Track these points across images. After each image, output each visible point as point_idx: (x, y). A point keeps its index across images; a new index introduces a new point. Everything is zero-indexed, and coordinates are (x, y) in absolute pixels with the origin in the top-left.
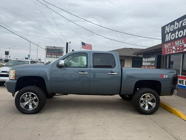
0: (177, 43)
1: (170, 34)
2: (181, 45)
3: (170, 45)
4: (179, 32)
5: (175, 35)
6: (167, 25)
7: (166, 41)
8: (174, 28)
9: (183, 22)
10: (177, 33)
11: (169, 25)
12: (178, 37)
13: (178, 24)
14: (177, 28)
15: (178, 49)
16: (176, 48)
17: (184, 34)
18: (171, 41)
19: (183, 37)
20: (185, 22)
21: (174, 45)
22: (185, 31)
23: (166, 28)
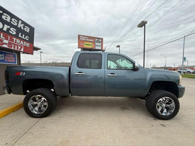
17: (5, 30)
19: (2, 31)
20: (7, 18)
22: (6, 27)
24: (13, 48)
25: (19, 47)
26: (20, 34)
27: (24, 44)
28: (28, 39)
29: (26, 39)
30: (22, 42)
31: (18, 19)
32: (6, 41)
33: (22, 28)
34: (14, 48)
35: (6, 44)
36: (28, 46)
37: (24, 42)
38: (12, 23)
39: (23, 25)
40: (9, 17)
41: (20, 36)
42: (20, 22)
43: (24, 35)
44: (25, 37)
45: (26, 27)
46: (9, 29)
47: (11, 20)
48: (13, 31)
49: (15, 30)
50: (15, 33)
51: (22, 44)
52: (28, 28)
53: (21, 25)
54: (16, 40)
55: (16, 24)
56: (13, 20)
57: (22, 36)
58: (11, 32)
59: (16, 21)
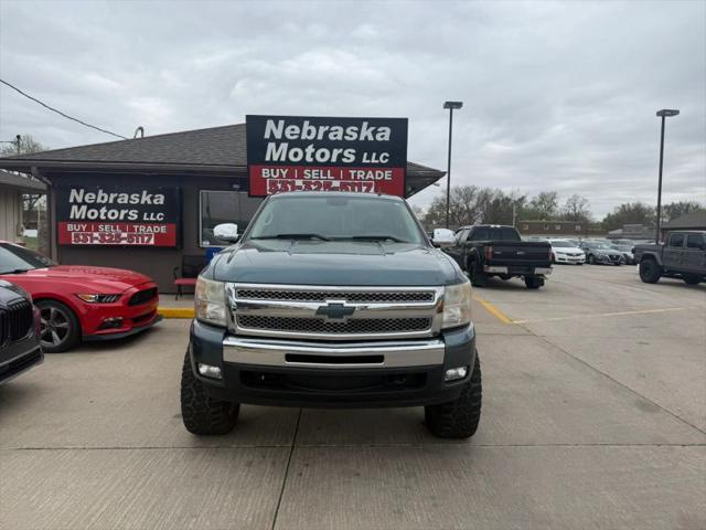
0: (311, 173)
1: (284, 146)
2: (322, 182)
3: (284, 173)
4: (316, 148)
5: (305, 154)
6: (276, 119)
7: (268, 159)
8: (300, 135)
9: (329, 131)
10: (310, 149)
11: (281, 123)
12: (315, 160)
13: (313, 129)
14: (311, 137)
15: (313, 187)
16: (307, 184)
17: (334, 160)
18: (288, 163)
19: (328, 164)
20: (337, 133)
21: (301, 176)
22: (336, 152)
23: (270, 124)
26: (366, 154)
27: (377, 175)
28: (387, 160)
29: (382, 161)
30: (370, 172)
31: (357, 122)
33: (371, 138)
35: (336, 188)
36: (386, 178)
37: (377, 172)
38: (347, 138)
39: (372, 128)
40: (341, 129)
41: (364, 161)
42: (365, 124)
43: (374, 155)
44: (377, 158)
45: (380, 129)
46: (341, 156)
47: (345, 134)
48: (350, 157)
49: (353, 151)
50: (353, 158)
51: (370, 179)
52: (388, 130)
53: (366, 133)
54: (356, 174)
55: (355, 136)
56: (348, 131)
57: (369, 158)
58: (345, 160)
59: (356, 129)
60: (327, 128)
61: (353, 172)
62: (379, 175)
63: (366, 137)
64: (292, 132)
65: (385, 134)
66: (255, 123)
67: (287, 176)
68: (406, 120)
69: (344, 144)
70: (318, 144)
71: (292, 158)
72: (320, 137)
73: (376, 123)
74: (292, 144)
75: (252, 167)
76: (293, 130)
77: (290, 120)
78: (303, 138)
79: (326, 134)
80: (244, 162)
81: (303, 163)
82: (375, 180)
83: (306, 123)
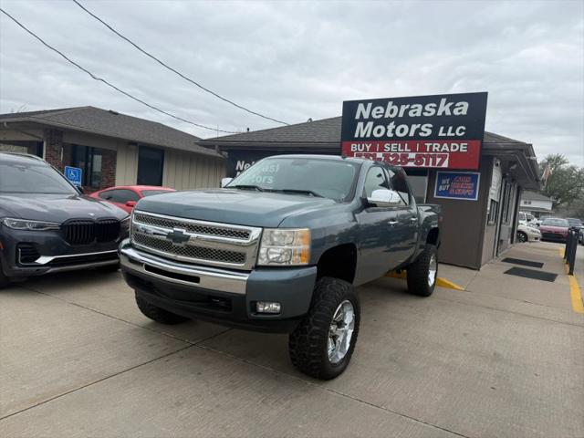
0: (390, 147)
1: (370, 124)
2: (399, 154)
3: (368, 147)
4: (397, 125)
5: (387, 130)
6: (365, 102)
7: (356, 136)
8: (384, 114)
9: (410, 109)
10: (391, 126)
11: (370, 105)
12: (395, 135)
13: (396, 108)
14: (393, 116)
15: (391, 159)
16: (387, 156)
17: (412, 134)
18: (372, 139)
19: (407, 138)
20: (417, 111)
21: (382, 150)
22: (414, 127)
23: (361, 107)
24: (424, 165)
25: (438, 160)
26: (442, 128)
27: (452, 147)
28: (463, 133)
29: (458, 134)
30: (445, 145)
31: (436, 99)
32: (412, 155)
33: (448, 113)
34: (427, 164)
35: (412, 160)
36: (461, 150)
37: (452, 145)
38: (426, 114)
39: (450, 104)
40: (420, 106)
41: (441, 134)
42: (444, 101)
43: (451, 128)
44: (453, 131)
45: (458, 104)
46: (418, 130)
47: (424, 110)
48: (427, 130)
49: (430, 126)
50: (429, 132)
51: (445, 151)
52: (466, 105)
53: (444, 108)
54: (431, 147)
55: (433, 112)
56: (427, 108)
57: (445, 131)
58: (421, 134)
59: (434, 105)
60: (408, 106)
61: (428, 145)
62: (455, 147)
63: (444, 112)
64: (377, 112)
65: (463, 108)
66: (350, 107)
67: (371, 149)
68: (486, 94)
69: (422, 120)
70: (398, 121)
71: (376, 135)
72: (401, 115)
73: (454, 99)
74: (377, 122)
75: (344, 143)
76: (378, 110)
77: (376, 103)
78: (386, 116)
79: (407, 112)
80: (339, 138)
81: (385, 138)
82: (450, 152)
83: (390, 103)
